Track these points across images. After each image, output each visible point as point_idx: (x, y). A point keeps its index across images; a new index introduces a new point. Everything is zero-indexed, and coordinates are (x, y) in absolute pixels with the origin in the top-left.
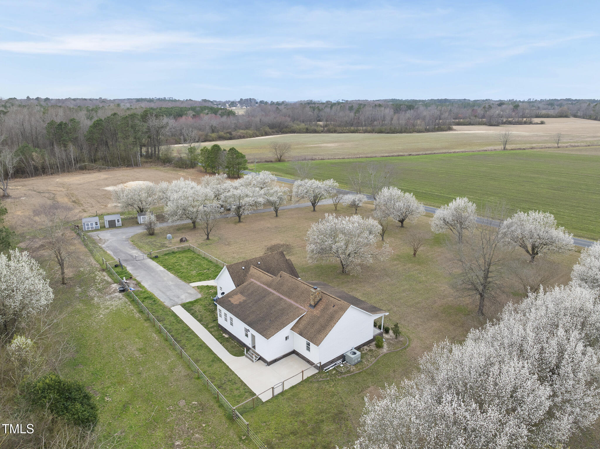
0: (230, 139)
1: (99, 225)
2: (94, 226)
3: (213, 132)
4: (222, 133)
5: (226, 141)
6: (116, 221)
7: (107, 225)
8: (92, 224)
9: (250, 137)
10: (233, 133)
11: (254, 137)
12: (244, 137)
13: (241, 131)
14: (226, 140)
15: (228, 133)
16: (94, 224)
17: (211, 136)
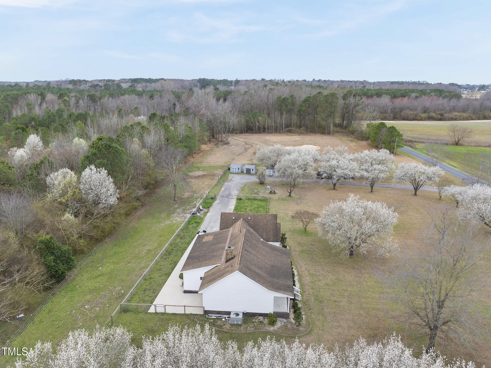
0: (440, 120)
1: (240, 170)
2: (237, 170)
3: (425, 112)
4: (433, 114)
5: (434, 122)
6: (251, 170)
7: (245, 172)
8: (236, 169)
9: (464, 120)
10: (445, 114)
11: (468, 120)
12: (456, 119)
13: (456, 113)
14: (435, 120)
15: (440, 114)
16: (237, 169)
17: (420, 116)
